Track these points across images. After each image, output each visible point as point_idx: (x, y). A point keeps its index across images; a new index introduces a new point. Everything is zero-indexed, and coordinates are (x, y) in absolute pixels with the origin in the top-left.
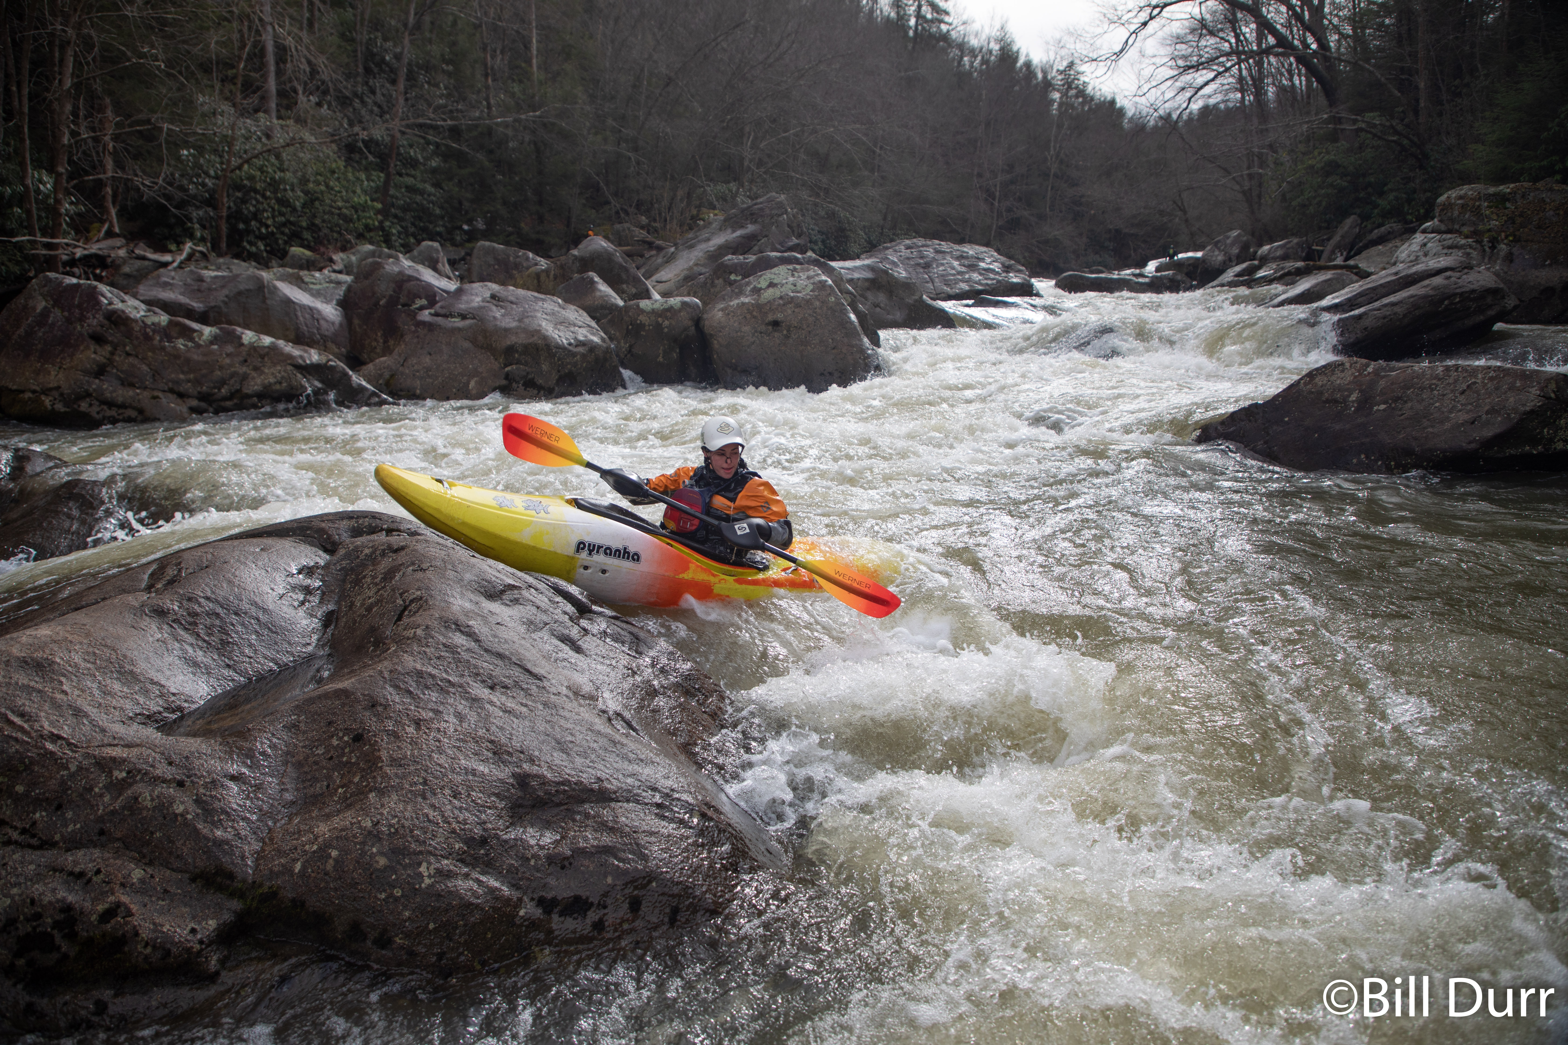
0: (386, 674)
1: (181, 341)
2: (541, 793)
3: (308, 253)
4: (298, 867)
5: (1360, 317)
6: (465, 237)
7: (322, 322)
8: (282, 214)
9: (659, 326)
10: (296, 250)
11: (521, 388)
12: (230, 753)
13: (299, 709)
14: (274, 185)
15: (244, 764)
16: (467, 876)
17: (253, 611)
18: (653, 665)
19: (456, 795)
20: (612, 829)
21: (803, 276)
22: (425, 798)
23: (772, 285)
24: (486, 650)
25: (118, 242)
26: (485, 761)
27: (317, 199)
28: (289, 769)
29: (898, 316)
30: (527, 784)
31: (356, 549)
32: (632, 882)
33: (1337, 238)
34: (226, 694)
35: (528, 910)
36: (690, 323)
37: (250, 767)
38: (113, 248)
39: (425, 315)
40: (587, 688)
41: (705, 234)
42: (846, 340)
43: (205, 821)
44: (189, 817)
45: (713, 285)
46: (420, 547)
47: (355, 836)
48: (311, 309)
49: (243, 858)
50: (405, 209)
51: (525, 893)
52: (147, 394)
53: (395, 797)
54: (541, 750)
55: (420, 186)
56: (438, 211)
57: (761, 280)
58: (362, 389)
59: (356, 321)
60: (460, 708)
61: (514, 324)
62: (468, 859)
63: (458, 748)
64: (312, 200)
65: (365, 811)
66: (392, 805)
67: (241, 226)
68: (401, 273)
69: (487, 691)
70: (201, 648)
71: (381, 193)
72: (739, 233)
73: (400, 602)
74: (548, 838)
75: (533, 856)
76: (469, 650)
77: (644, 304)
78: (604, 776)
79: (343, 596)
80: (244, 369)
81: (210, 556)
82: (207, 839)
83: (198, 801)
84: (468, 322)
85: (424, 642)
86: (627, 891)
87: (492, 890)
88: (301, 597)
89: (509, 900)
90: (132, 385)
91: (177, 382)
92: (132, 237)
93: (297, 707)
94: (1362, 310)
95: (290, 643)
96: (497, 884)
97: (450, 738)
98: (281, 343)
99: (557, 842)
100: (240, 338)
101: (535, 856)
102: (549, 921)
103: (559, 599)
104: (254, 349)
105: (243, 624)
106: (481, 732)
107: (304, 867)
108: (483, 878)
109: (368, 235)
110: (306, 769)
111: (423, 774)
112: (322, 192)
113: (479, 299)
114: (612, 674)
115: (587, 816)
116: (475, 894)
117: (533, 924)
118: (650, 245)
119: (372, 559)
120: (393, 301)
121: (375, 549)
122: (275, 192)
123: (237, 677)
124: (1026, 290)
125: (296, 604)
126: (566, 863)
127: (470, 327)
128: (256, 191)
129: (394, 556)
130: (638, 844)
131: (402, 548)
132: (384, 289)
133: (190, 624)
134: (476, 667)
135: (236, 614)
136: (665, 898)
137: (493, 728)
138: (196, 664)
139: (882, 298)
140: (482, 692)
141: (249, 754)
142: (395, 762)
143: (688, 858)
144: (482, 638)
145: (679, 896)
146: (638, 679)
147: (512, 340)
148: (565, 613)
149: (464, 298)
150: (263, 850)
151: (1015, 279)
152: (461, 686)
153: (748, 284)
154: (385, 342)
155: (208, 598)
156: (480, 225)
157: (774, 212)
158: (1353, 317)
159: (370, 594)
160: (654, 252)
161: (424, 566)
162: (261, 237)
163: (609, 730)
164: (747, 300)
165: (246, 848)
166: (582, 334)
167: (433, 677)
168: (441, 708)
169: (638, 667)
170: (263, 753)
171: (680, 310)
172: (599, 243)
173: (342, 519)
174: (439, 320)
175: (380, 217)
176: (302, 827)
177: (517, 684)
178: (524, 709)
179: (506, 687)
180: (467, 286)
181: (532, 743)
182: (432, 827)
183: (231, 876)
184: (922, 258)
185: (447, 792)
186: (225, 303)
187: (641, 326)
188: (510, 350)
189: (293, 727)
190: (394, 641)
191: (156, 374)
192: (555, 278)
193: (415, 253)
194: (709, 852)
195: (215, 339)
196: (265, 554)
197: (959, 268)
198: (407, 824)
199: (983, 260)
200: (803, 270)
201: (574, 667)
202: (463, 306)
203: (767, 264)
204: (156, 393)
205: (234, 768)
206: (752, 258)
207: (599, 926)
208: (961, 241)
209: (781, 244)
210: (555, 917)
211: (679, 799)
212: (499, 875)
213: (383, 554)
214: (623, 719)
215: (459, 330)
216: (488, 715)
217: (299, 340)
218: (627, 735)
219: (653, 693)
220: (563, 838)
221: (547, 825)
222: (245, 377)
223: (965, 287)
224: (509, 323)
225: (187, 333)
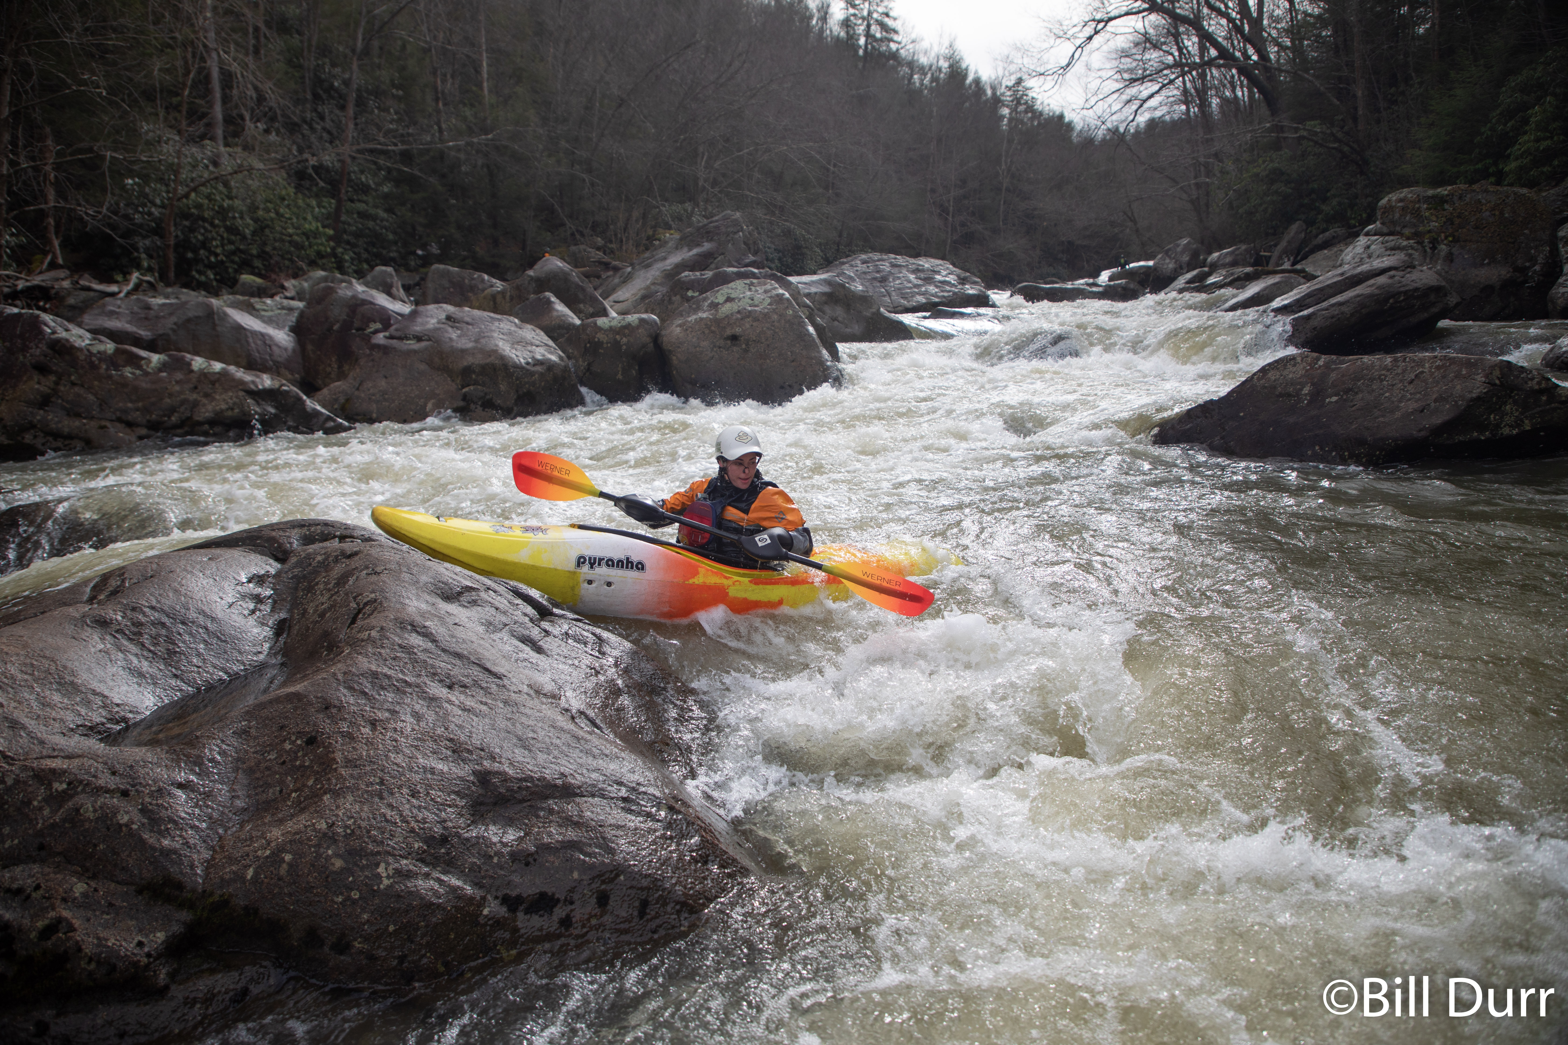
0: (340, 676)
1: (128, 369)
2: (503, 790)
3: (259, 280)
4: (250, 873)
5: (1308, 317)
6: (419, 262)
7: (274, 348)
8: (231, 242)
9: (617, 344)
10: (246, 278)
11: (480, 409)
12: (178, 761)
13: (249, 714)
14: (223, 212)
15: (193, 771)
16: (427, 876)
17: (201, 620)
18: (616, 665)
19: (414, 794)
20: (577, 825)
21: (760, 290)
22: (381, 798)
23: (729, 299)
24: (444, 650)
25: (62, 273)
26: (444, 759)
27: (267, 226)
28: (240, 776)
29: (857, 329)
30: (489, 781)
31: (309, 556)
32: (599, 876)
33: (1283, 244)
34: (173, 704)
35: (492, 908)
36: (648, 340)
37: (199, 774)
38: (57, 279)
39: (380, 338)
40: (549, 687)
41: (661, 254)
42: (804, 353)
43: (151, 831)
44: (135, 827)
45: (670, 302)
46: (374, 552)
47: (309, 839)
48: (262, 335)
49: (192, 867)
50: (358, 235)
51: (488, 892)
52: (94, 424)
53: (350, 798)
54: (501, 748)
55: (372, 211)
56: (391, 237)
57: (719, 295)
58: (317, 413)
59: (310, 347)
60: (417, 707)
61: (470, 345)
62: (428, 859)
63: (416, 747)
64: (262, 227)
65: (320, 814)
66: (348, 806)
67: (190, 255)
68: (354, 297)
69: (445, 691)
70: (146, 658)
71: (333, 219)
72: (695, 251)
73: (353, 605)
74: (511, 836)
75: (496, 854)
76: (425, 650)
77: (601, 321)
78: (567, 771)
79: (295, 604)
80: (195, 396)
81: (154, 566)
82: (154, 849)
83: (144, 811)
84: (424, 344)
85: (379, 643)
86: (594, 886)
87: (454, 889)
88: (252, 606)
89: (471, 899)
90: (78, 415)
91: (126, 411)
92: (76, 268)
93: (247, 712)
94: (1310, 310)
95: (240, 653)
96: (459, 883)
97: (407, 737)
98: (232, 369)
99: (520, 839)
100: (189, 364)
101: (498, 854)
102: (515, 920)
103: (519, 601)
104: (204, 375)
105: (191, 634)
106: (440, 731)
107: (256, 873)
108: (443, 877)
109: (320, 262)
110: (258, 775)
111: (380, 774)
112: (272, 220)
113: (434, 321)
114: (575, 673)
115: (551, 811)
116: (436, 894)
117: (498, 923)
118: (606, 266)
119: (325, 565)
120: (347, 326)
121: (327, 556)
122: (224, 220)
123: (184, 687)
124: (982, 301)
125: (246, 612)
126: (531, 860)
127: (426, 349)
128: (204, 220)
129: (347, 561)
130: (604, 838)
131: (356, 554)
132: (338, 313)
133: (135, 634)
134: (433, 667)
135: (183, 623)
136: (632, 892)
137: (452, 726)
138: (141, 675)
139: (839, 312)
140: (441, 691)
141: (197, 762)
142: (350, 763)
143: (656, 850)
144: (439, 638)
145: (648, 888)
146: (602, 678)
147: (469, 360)
148: (526, 615)
149: (419, 320)
150: (213, 858)
151: (971, 290)
152: (418, 686)
153: (705, 299)
154: (340, 367)
155: (153, 608)
156: (435, 249)
157: (731, 229)
158: (1302, 317)
159: (323, 600)
160: (610, 273)
161: (378, 569)
162: (211, 266)
163: (572, 726)
164: (705, 315)
165: (195, 856)
166: (540, 353)
167: (389, 677)
168: (397, 708)
169: (601, 667)
170: (213, 760)
171: (638, 327)
172: (554, 263)
173: (294, 527)
174: (394, 342)
175: (332, 244)
176: (254, 833)
177: (476, 683)
178: (483, 708)
179: (465, 686)
180: (421, 308)
181: (494, 742)
182: (389, 827)
183: (180, 886)
184: (878, 272)
185: (405, 791)
186: (174, 330)
187: (600, 344)
188: (467, 371)
189: (243, 733)
190: (348, 644)
191: (103, 403)
192: (512, 298)
193: (369, 278)
194: (678, 844)
195: (163, 367)
196: (213, 564)
197: (916, 282)
198: (363, 824)
199: (938, 273)
200: (760, 284)
201: (535, 667)
202: (418, 328)
203: (724, 280)
204: (103, 423)
205: (181, 776)
206: (709, 274)
207: (566, 922)
208: (917, 256)
209: (737, 261)
210: (520, 915)
211: (645, 793)
212: (461, 874)
213: (336, 560)
214: (587, 717)
215: (415, 352)
216: (447, 714)
217: (251, 365)
218: (590, 733)
219: (616, 692)
220: (526, 834)
221: (510, 822)
222: (195, 404)
223: (922, 299)
224: (466, 343)
225: (135, 361)
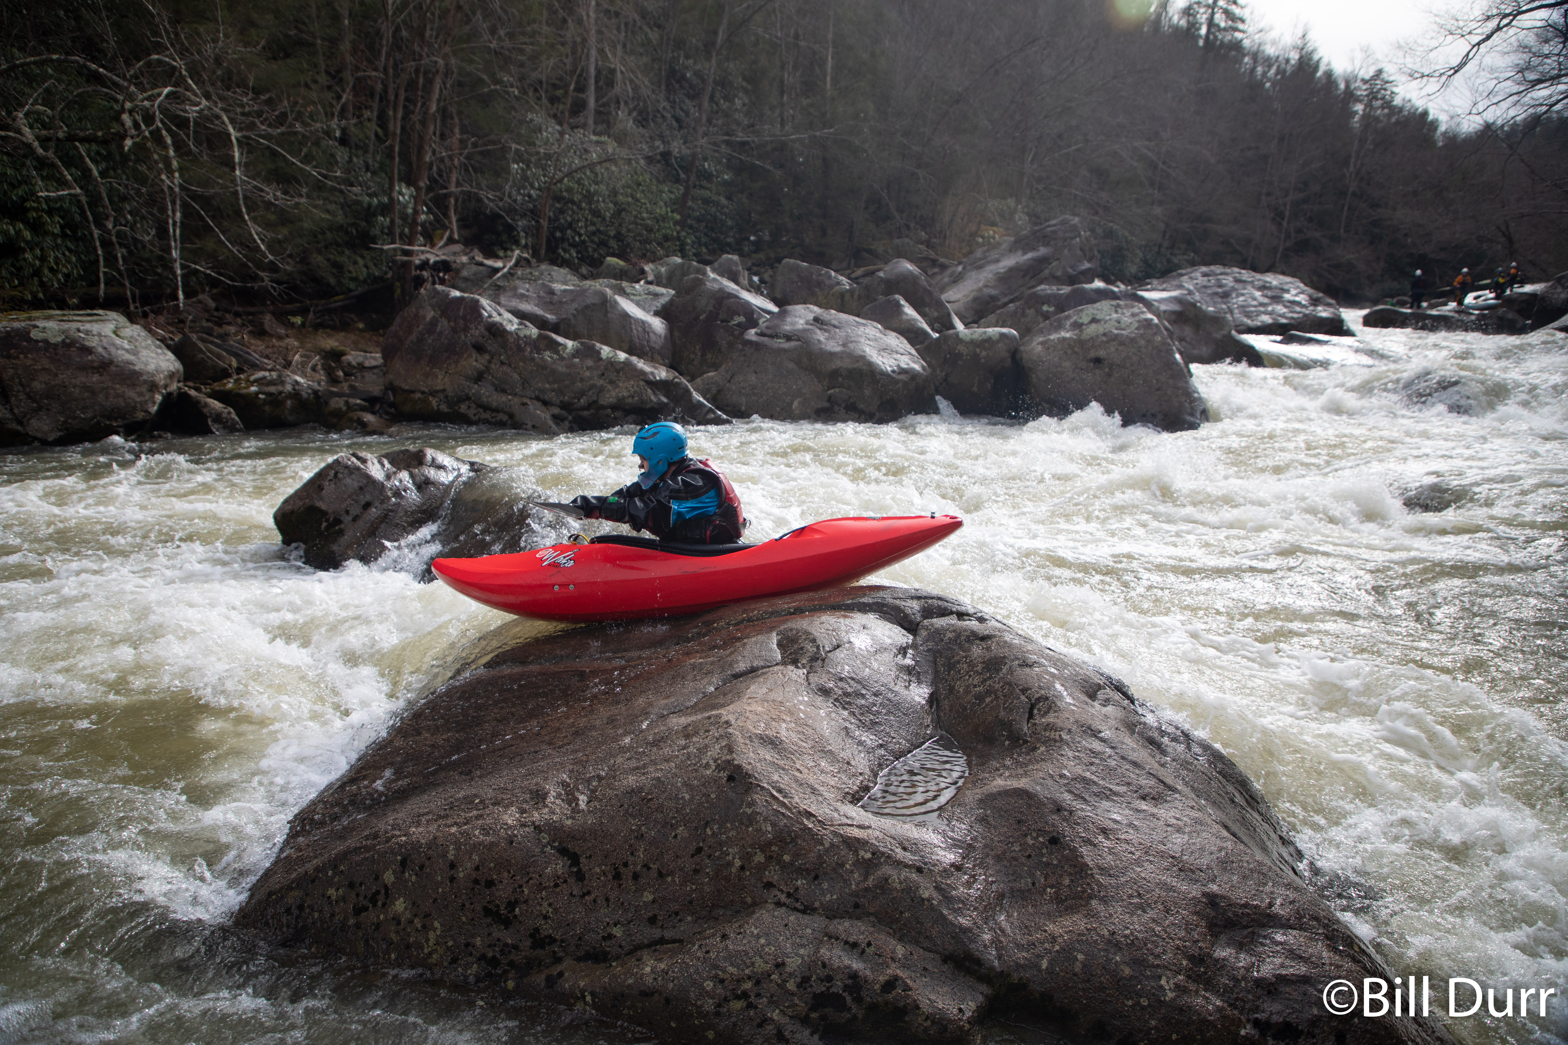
0: (1056, 778)
1: (548, 353)
2: (1229, 914)
3: (621, 263)
4: (1044, 963)
7: (653, 336)
8: (593, 224)
9: (976, 356)
10: (611, 260)
11: (844, 412)
14: (589, 197)
16: (1197, 993)
21: (1127, 312)
23: (1094, 320)
25: (458, 247)
26: (1178, 877)
27: (624, 210)
28: (992, 862)
29: (1205, 351)
30: (1217, 904)
31: (937, 631)
35: (1247, 1030)
36: (1007, 355)
38: (455, 254)
39: (750, 335)
41: (994, 255)
42: (1171, 382)
43: (948, 908)
44: (935, 902)
45: (1023, 314)
47: (1095, 943)
48: (643, 322)
49: (985, 946)
50: (698, 220)
51: (1242, 1014)
52: (517, 400)
53: (1118, 907)
55: (715, 198)
56: (730, 223)
57: (1083, 315)
58: (703, 405)
61: (838, 349)
62: (1195, 977)
64: (620, 211)
65: (1096, 919)
66: (1119, 915)
68: (721, 290)
69: (1140, 801)
71: (680, 204)
72: (1030, 255)
73: (1022, 697)
75: (1240, 978)
76: (1109, 757)
77: (963, 333)
79: (939, 680)
80: (602, 382)
82: (954, 925)
83: (938, 888)
84: (793, 344)
85: (1072, 745)
87: (1217, 1008)
88: (906, 677)
89: (1231, 1019)
90: (504, 391)
91: (544, 391)
92: (468, 242)
96: (1219, 1003)
98: (634, 359)
100: (599, 353)
104: (612, 364)
106: (1160, 847)
107: (1050, 964)
108: (1207, 995)
109: (666, 245)
110: (1007, 863)
111: (1134, 886)
112: (628, 204)
113: (802, 321)
115: (1274, 942)
116: (1207, 1012)
119: (960, 644)
120: (713, 317)
121: (956, 634)
122: (589, 203)
124: (1337, 328)
125: (906, 684)
126: (1273, 989)
127: (795, 349)
128: (573, 202)
129: (985, 644)
131: (987, 637)
132: (705, 305)
133: (846, 703)
134: (1123, 775)
139: (1188, 331)
140: (1142, 803)
142: (1103, 871)
144: (1117, 745)
147: (837, 364)
149: (789, 319)
151: (1324, 313)
152: (1121, 795)
153: (1068, 318)
154: (703, 355)
155: (853, 679)
156: (766, 236)
157: (1068, 235)
159: (974, 682)
160: (936, 270)
161: (1027, 661)
162: (574, 245)
164: (1068, 335)
165: (984, 936)
166: (904, 362)
167: (1095, 783)
171: (998, 341)
172: (905, 266)
174: (764, 340)
175: (678, 228)
177: (1160, 795)
179: (1152, 798)
180: (787, 308)
182: (1160, 942)
183: (977, 962)
184: (1220, 286)
185: (1160, 906)
186: (576, 317)
187: (959, 355)
188: (835, 373)
190: (1039, 741)
191: (525, 382)
192: (860, 297)
193: (716, 265)
195: (576, 353)
197: (1261, 299)
198: (1139, 936)
199: (1288, 291)
200: (1126, 306)
202: (788, 328)
204: (525, 400)
206: (1067, 289)
208: (1264, 271)
209: (1072, 267)
210: (1269, 1040)
211: (1336, 930)
212: (1219, 994)
213: (970, 641)
215: (785, 351)
217: (643, 354)
221: (1241, 946)
222: (601, 389)
223: (1267, 319)
224: (833, 346)
225: (554, 346)
